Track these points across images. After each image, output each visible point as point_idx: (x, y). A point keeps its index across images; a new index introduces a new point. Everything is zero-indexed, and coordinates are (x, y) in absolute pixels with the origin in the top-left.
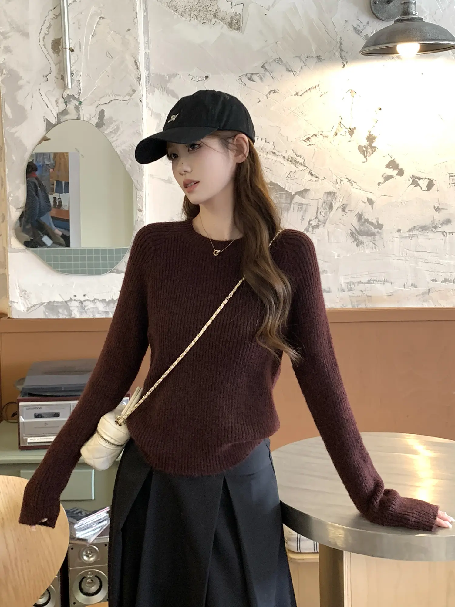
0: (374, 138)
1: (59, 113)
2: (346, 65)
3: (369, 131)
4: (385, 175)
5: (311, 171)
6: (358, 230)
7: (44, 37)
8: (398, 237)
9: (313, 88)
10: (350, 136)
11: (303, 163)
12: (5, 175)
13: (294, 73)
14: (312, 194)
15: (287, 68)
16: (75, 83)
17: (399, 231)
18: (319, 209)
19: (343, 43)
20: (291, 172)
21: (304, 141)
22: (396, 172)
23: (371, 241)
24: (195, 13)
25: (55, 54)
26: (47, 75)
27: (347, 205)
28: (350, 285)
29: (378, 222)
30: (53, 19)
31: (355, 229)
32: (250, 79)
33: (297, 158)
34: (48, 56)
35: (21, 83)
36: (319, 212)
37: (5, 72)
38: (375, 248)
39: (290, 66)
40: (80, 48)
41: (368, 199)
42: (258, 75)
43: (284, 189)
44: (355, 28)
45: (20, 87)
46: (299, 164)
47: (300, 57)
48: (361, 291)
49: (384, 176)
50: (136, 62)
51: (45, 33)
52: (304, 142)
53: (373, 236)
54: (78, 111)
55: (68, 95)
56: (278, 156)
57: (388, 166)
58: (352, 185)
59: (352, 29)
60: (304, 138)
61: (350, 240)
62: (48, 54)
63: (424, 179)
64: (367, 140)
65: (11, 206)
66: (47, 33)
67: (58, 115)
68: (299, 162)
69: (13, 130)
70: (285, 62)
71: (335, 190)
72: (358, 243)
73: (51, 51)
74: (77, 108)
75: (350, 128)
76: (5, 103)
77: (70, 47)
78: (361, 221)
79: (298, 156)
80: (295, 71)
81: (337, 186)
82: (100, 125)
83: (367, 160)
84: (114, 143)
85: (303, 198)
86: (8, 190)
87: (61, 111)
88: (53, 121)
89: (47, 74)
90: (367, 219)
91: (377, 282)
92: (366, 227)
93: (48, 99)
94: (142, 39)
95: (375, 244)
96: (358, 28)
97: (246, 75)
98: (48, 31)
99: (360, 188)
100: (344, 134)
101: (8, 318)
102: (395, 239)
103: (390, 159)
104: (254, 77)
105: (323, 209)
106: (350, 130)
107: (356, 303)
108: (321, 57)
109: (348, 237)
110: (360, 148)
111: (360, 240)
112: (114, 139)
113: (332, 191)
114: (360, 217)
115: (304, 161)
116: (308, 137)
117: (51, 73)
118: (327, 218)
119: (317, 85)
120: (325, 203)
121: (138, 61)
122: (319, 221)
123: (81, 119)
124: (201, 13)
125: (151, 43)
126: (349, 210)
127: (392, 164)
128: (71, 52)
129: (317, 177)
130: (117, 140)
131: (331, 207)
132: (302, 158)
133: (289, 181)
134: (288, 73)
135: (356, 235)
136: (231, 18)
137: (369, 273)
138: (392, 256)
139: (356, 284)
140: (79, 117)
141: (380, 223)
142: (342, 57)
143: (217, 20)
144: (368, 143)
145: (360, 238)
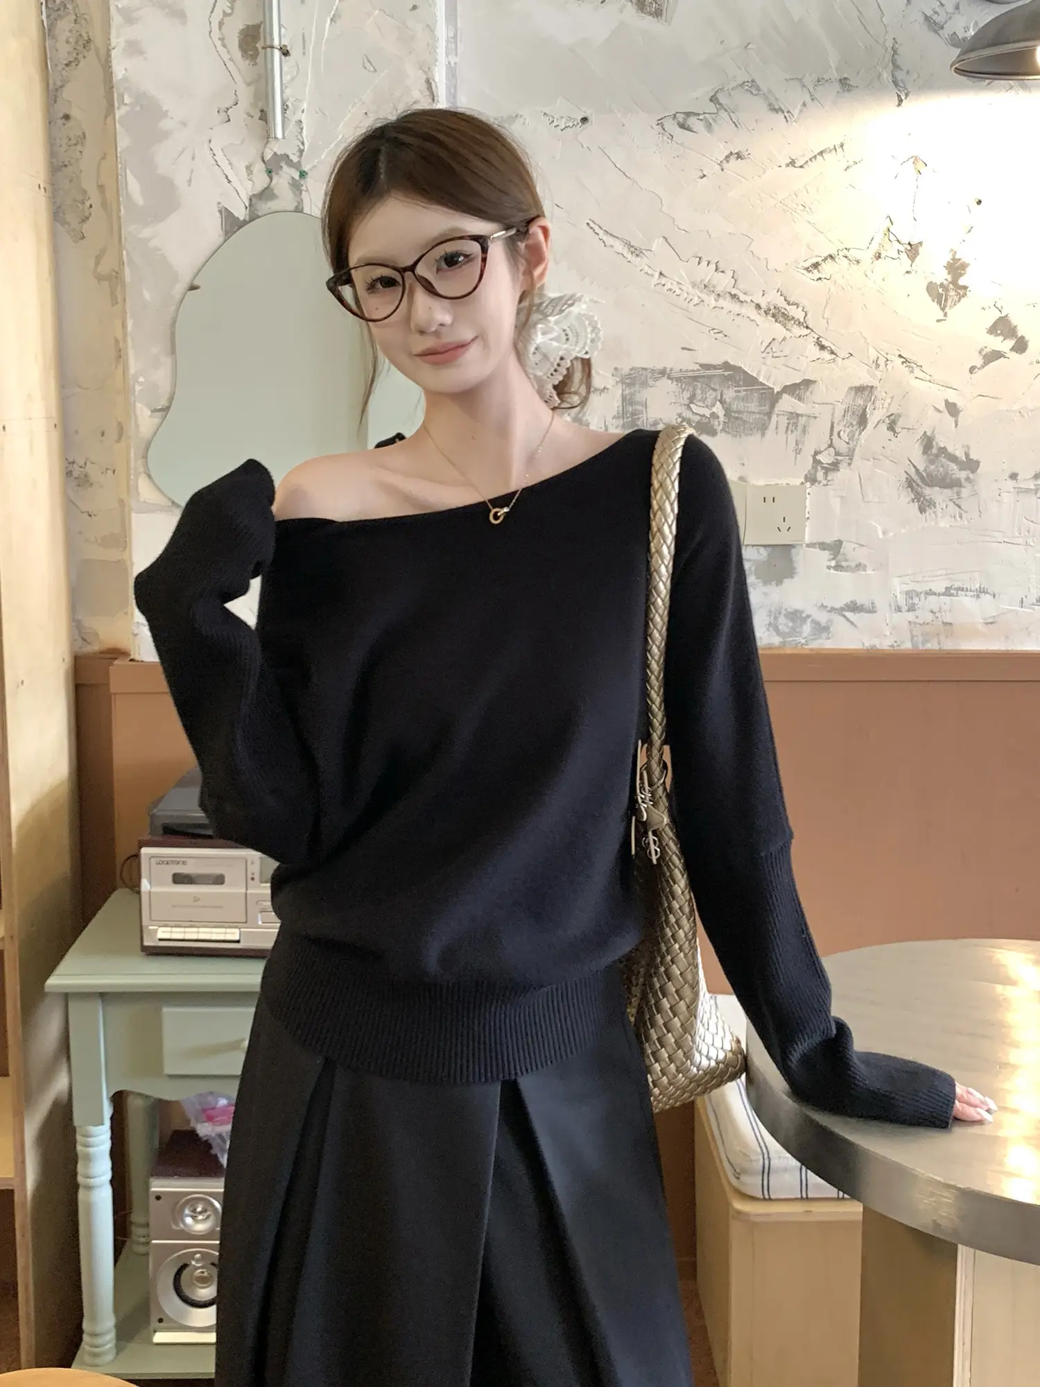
0: (964, 266)
1: (254, 195)
2: (904, 101)
3: (951, 250)
4: (988, 350)
5: (821, 339)
6: (924, 474)
7: (222, 19)
8: (1012, 490)
9: (831, 151)
10: (910, 262)
11: (802, 320)
12: (125, 335)
13: (786, 114)
14: (819, 392)
15: (770, 105)
16: (292, 127)
17: (1014, 476)
18: (835, 425)
19: (898, 52)
20: (774, 339)
21: (807, 269)
22: (1010, 343)
23: (951, 500)
25: (247, 62)
26: (228, 109)
27: (900, 416)
28: (912, 599)
29: (967, 455)
31: (917, 470)
32: (682, 126)
33: (788, 308)
34: (230, 64)
35: (165, 124)
36: (835, 433)
37: (127, 100)
38: (961, 517)
39: (776, 99)
40: (304, 48)
41: (947, 402)
42: (701, 117)
43: (756, 378)
44: (927, 18)
45: (166, 135)
46: (792, 322)
47: (800, 80)
48: (932, 612)
49: (984, 353)
50: (428, 82)
51: (224, 12)
52: (805, 272)
53: (956, 489)
54: (298, 193)
55: (275, 153)
56: (745, 304)
57: (993, 330)
58: (912, 372)
59: (923, 18)
60: (808, 264)
61: (907, 496)
62: (231, 59)
64: (947, 271)
65: (139, 405)
66: (229, 11)
67: (251, 200)
68: (793, 318)
69: (146, 233)
70: (764, 89)
71: (874, 383)
72: (922, 503)
73: (237, 54)
74: (294, 185)
75: (909, 244)
76: (128, 171)
77: (283, 43)
78: (929, 452)
79: (792, 304)
80: (788, 112)
81: (878, 373)
83: (945, 315)
85: (800, 399)
86: (132, 371)
88: (241, 213)
89: (227, 106)
90: (945, 448)
91: (964, 593)
92: (942, 466)
93: (230, 164)
94: (442, 31)
95: (959, 507)
96: (935, 17)
97: (675, 115)
98: (232, 8)
99: (928, 378)
100: (896, 255)
101: (131, 660)
102: (1004, 495)
103: (998, 315)
104: (693, 122)
105: (845, 426)
106: (909, 248)
107: (921, 638)
108: (848, 82)
109: (901, 488)
110: (931, 288)
111: (927, 498)
113: (865, 385)
114: (928, 443)
115: (806, 315)
116: (814, 260)
117: (237, 103)
118: (855, 446)
119: (838, 143)
120: (850, 413)
121: (434, 81)
122: (837, 454)
123: (304, 212)
125: (461, 41)
126: (903, 428)
127: (1003, 327)
128: (283, 57)
129: (832, 352)
131: (863, 421)
132: (800, 309)
133: (769, 361)
134: (773, 115)
135: (918, 485)
137: (948, 572)
138: (996, 534)
139: (922, 596)
140: (300, 207)
141: (971, 457)
142: (896, 83)
144: (949, 278)
145: (928, 491)
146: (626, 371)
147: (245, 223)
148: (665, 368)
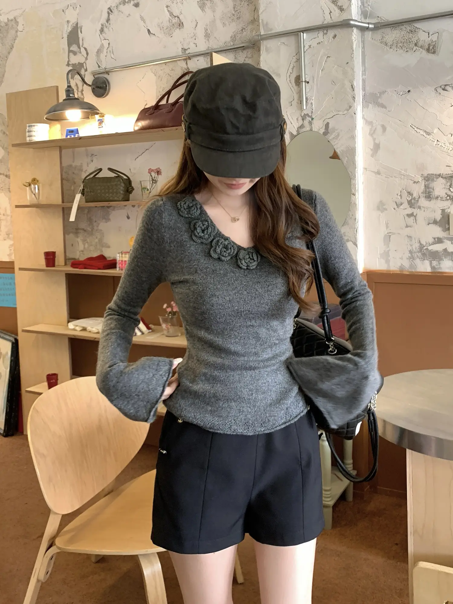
1: (299, 127)
7: (289, 75)
24: (400, 44)
25: (297, 86)
30: (295, 62)
32: (444, 90)
34: (292, 88)
40: (313, 80)
42: (450, 86)
50: (352, 86)
51: (290, 72)
54: (311, 125)
55: (305, 114)
62: (292, 86)
66: (292, 72)
67: (298, 129)
73: (294, 84)
74: (310, 123)
77: (306, 80)
82: (326, 133)
84: (336, 145)
87: (299, 126)
88: (295, 133)
89: (292, 100)
94: (360, 69)
97: (441, 86)
98: (293, 71)
104: (447, 88)
112: (336, 143)
117: (294, 100)
121: (354, 85)
123: (313, 130)
124: (405, 45)
125: (367, 71)
128: (306, 84)
130: (338, 143)
136: (428, 45)
140: (311, 129)
143: (417, 48)
146: (426, 175)
147: (296, 136)
148: (440, 174)
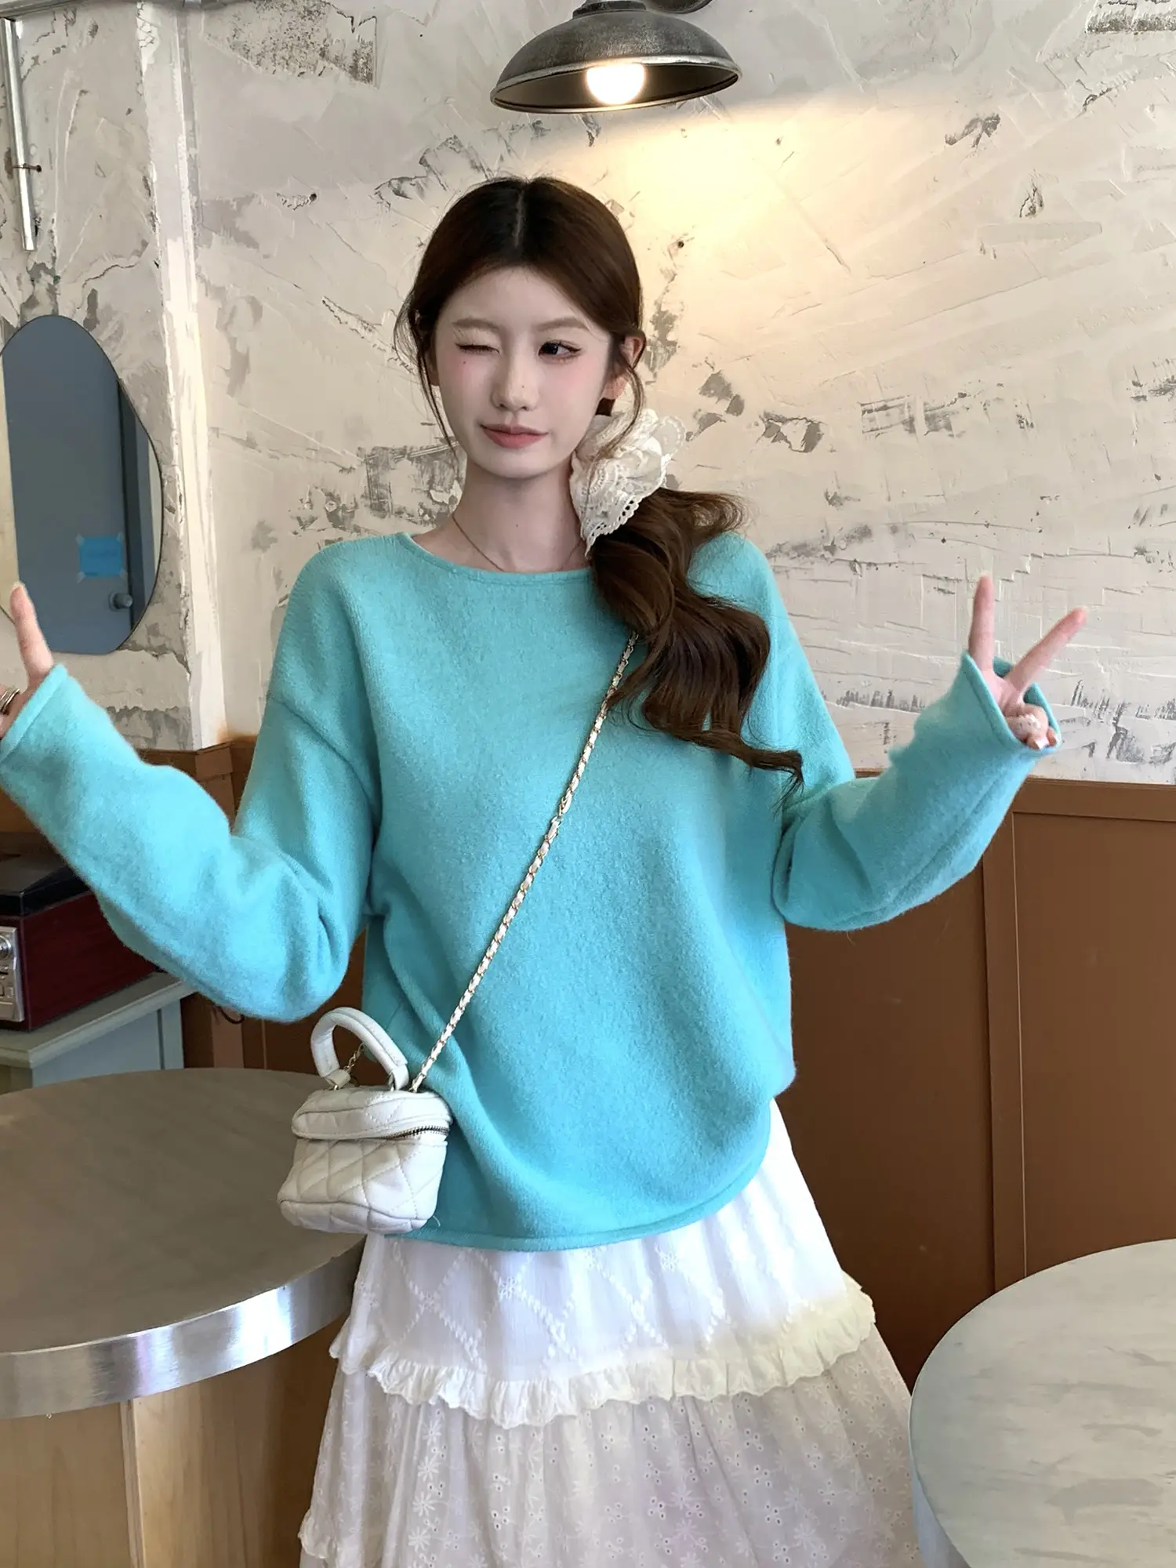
0: (669, 320)
1: (23, 304)
2: (597, 139)
4: (702, 413)
13: (486, 171)
15: (472, 161)
16: (43, 238)
22: (725, 404)
26: (0, 226)
39: (477, 155)
42: (413, 181)
47: (497, 131)
49: (699, 417)
50: (143, 179)
54: (54, 297)
55: (34, 264)
57: (705, 390)
63: (795, 421)
64: (653, 327)
67: (21, 308)
70: (466, 146)
74: (52, 291)
80: (488, 169)
82: (91, 323)
83: (655, 375)
87: (25, 301)
93: (5, 277)
97: (391, 183)
103: (710, 372)
108: (541, 126)
112: (116, 352)
121: (151, 177)
124: (296, 54)
125: (198, 134)
127: (716, 386)
130: (121, 354)
134: (475, 173)
136: (355, 54)
142: (586, 121)
143: (327, 64)
144: (656, 333)
146: (369, 451)
147: (17, 330)
148: (406, 447)
